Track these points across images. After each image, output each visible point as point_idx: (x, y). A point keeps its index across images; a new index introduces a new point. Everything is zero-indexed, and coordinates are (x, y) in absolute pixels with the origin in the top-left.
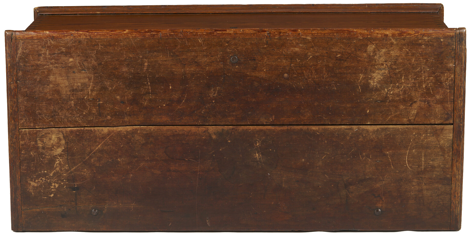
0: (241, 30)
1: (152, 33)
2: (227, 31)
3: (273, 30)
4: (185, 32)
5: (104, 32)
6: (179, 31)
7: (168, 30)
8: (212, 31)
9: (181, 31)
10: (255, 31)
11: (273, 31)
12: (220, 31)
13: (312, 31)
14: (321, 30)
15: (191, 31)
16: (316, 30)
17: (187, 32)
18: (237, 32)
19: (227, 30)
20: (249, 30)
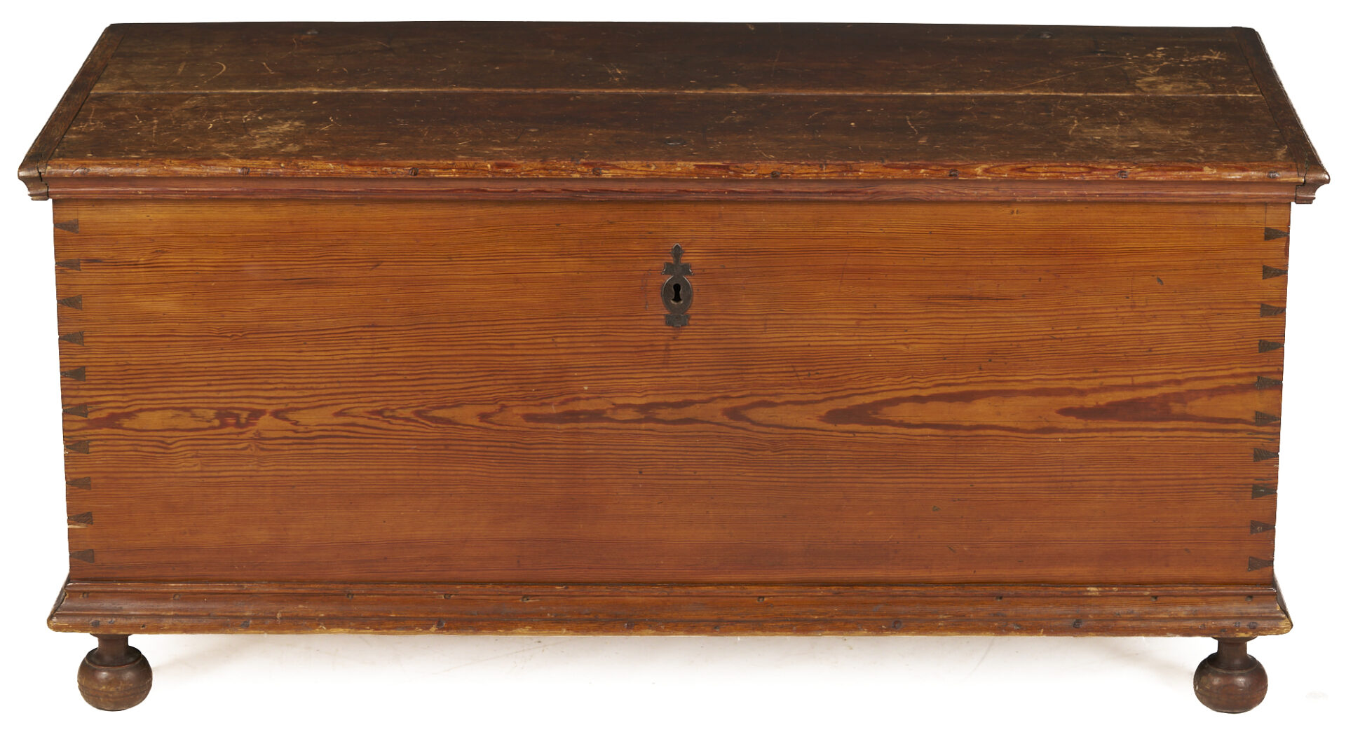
0: (653, 168)
1: (908, 163)
2: (695, 165)
3: (563, 167)
4: (814, 165)
5: (1046, 167)
6: (832, 168)
7: (863, 170)
8: (737, 167)
9: (824, 167)
10: (614, 165)
11: (564, 164)
12: (714, 167)
13: (454, 164)
14: (428, 168)
15: (795, 166)
16: (442, 166)
17: (809, 165)
18: (666, 164)
19: (694, 167)
20: (632, 167)
